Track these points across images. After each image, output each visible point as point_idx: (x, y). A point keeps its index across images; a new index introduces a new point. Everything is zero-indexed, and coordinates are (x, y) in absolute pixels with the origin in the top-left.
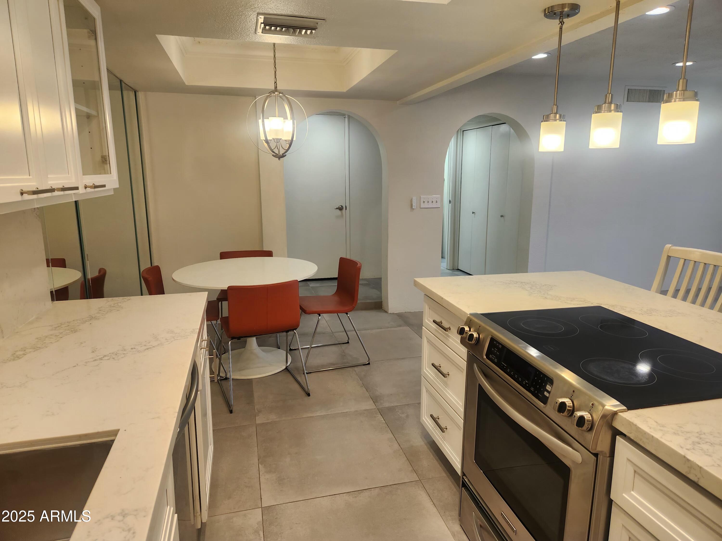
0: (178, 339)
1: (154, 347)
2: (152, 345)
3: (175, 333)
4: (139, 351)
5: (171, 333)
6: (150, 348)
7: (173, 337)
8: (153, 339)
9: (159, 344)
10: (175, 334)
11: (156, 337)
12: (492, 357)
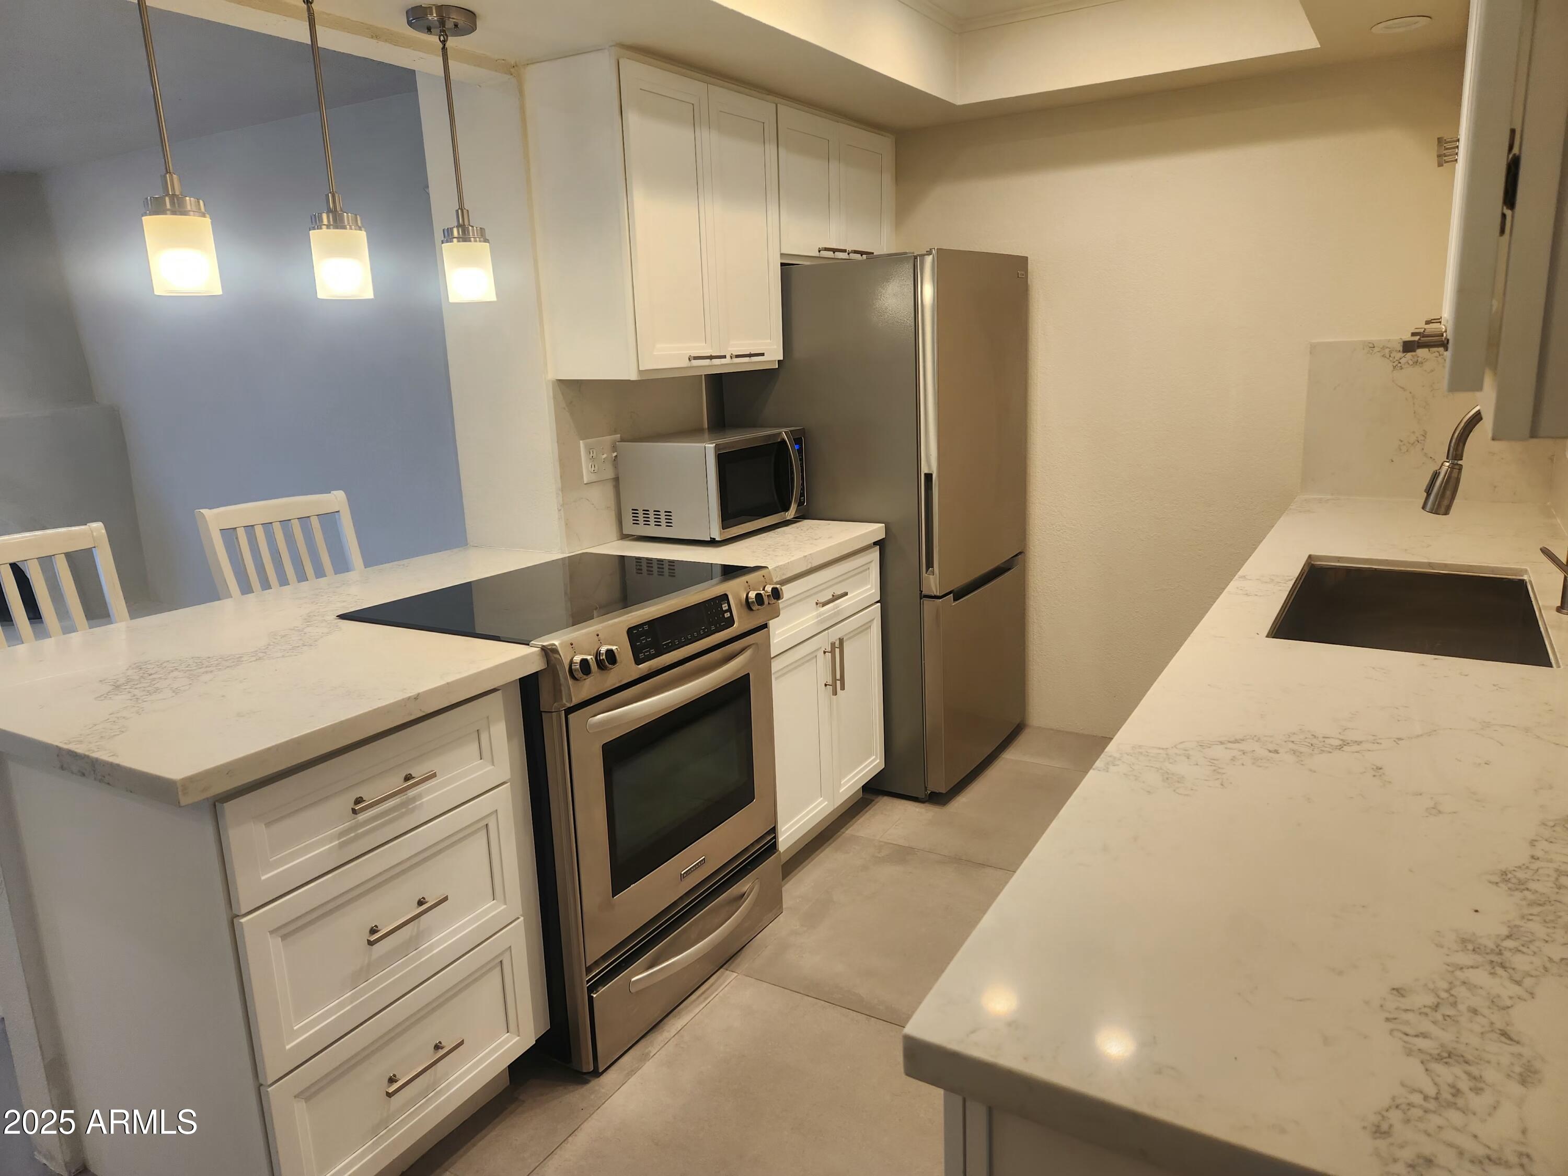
0: (1159, 748)
1: (1222, 743)
2: (1226, 748)
3: (1160, 771)
4: (1257, 741)
5: (1173, 774)
6: (1229, 742)
7: (1169, 759)
8: (1223, 768)
9: (1210, 747)
10: (1161, 769)
11: (1215, 770)
12: (644, 655)
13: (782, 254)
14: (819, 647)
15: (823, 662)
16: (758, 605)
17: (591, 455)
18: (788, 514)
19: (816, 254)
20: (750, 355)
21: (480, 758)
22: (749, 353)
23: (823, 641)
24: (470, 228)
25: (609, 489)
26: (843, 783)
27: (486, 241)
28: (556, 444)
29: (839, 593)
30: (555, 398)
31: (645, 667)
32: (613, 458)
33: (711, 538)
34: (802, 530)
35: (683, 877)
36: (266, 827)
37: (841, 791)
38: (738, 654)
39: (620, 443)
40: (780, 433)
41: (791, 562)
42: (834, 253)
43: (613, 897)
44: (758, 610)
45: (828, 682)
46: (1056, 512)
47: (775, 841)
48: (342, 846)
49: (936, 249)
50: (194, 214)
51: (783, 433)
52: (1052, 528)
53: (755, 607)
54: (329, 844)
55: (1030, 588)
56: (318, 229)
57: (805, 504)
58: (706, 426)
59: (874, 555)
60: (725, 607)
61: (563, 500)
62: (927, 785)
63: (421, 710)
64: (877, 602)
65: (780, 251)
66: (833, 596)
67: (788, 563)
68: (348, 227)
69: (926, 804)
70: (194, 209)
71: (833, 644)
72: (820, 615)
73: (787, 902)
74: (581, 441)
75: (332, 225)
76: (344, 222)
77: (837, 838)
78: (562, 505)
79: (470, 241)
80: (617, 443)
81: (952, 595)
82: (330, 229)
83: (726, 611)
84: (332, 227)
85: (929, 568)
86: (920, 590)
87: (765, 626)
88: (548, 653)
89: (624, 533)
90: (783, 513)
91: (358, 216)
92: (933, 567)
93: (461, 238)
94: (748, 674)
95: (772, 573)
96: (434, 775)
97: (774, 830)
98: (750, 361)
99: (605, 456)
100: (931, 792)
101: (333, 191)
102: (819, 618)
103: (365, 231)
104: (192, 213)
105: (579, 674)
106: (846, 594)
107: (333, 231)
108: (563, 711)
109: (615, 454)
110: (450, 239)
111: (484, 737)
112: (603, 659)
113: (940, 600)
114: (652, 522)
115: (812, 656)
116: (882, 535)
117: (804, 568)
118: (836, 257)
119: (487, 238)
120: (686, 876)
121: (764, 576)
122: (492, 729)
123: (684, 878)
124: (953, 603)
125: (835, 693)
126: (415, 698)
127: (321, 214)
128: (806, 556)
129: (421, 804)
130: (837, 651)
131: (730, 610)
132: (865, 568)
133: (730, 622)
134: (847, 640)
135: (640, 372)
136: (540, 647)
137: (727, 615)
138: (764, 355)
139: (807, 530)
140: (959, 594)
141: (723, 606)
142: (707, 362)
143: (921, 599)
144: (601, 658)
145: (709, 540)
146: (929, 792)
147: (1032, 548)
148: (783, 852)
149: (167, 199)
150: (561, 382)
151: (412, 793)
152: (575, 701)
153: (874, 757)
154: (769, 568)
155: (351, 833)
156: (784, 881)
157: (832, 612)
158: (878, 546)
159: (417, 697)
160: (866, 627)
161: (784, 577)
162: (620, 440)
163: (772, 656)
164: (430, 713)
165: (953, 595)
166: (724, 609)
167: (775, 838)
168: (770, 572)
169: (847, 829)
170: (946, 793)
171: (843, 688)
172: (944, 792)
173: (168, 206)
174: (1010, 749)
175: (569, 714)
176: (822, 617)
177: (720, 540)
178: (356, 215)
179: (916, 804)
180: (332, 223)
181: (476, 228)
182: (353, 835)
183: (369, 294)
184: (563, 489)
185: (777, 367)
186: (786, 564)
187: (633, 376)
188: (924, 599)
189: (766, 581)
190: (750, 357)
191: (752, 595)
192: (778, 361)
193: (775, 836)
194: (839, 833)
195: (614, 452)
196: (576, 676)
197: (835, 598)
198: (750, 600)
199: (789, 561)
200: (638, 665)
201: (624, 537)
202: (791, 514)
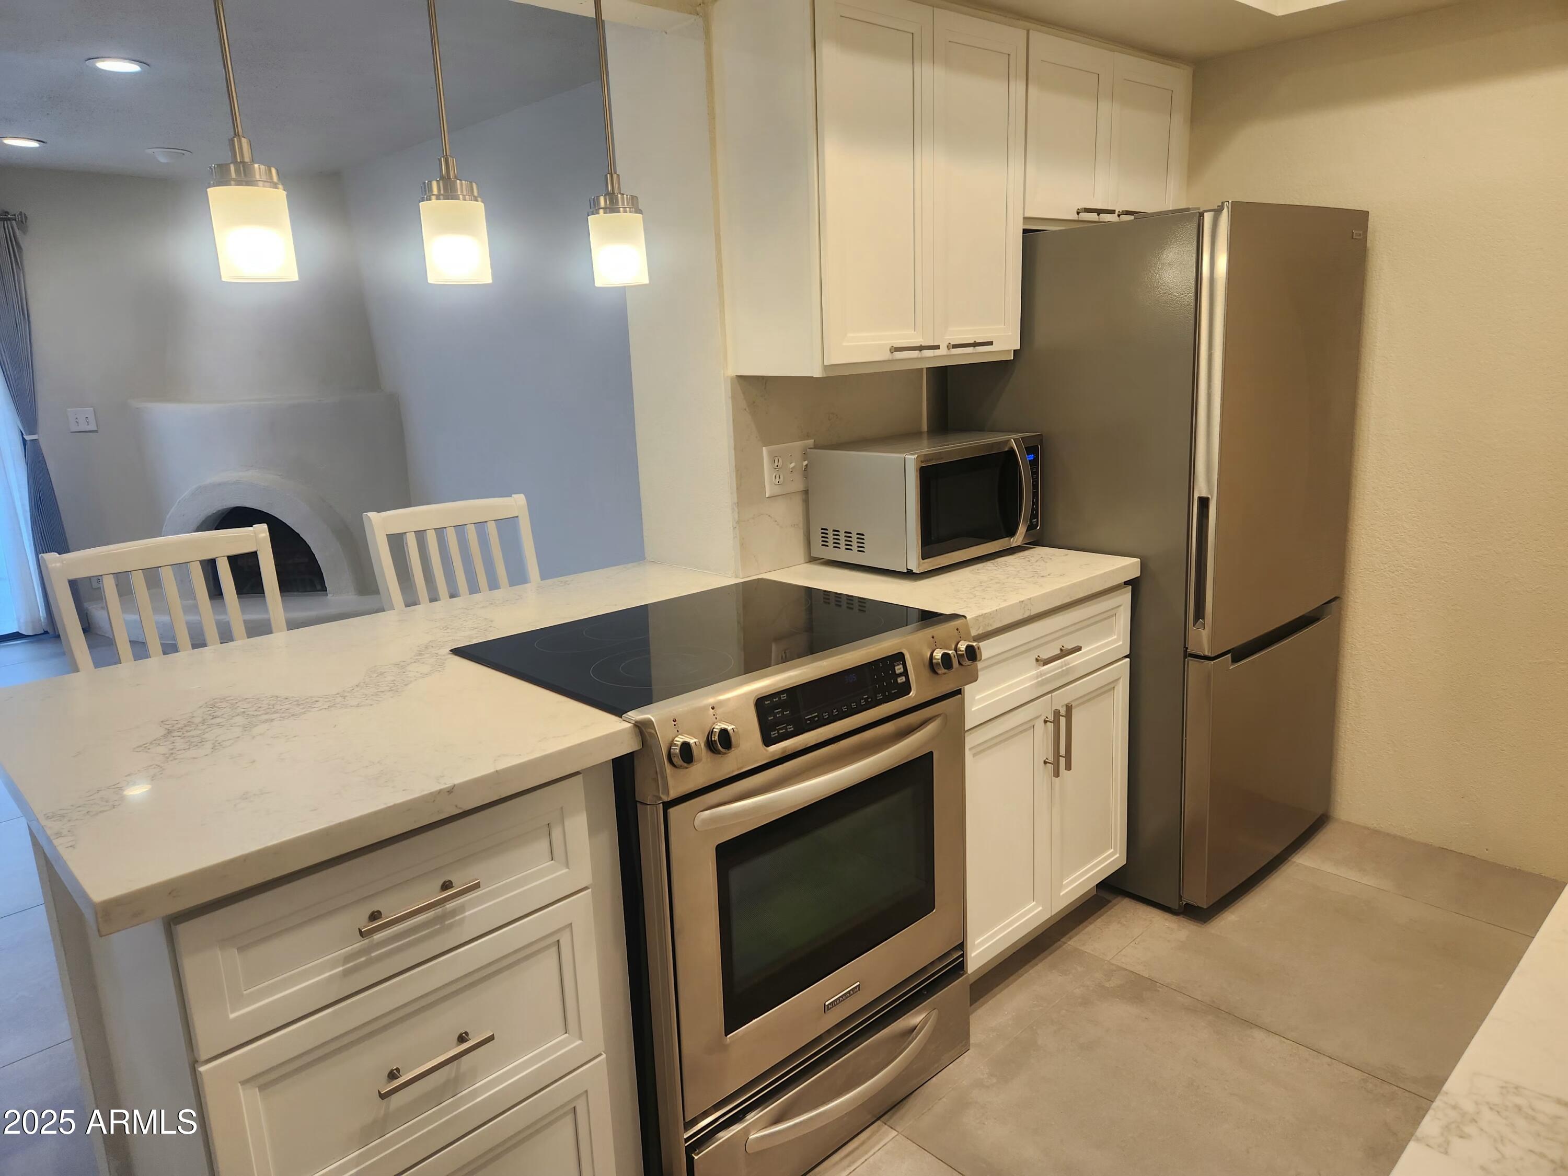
12: (778, 732)
13: (1025, 218)
14: (1040, 714)
15: (1042, 737)
16: (945, 669)
17: (776, 464)
18: (1013, 540)
19: (1074, 216)
20: (975, 345)
21: (551, 859)
22: (972, 342)
23: (1043, 708)
24: (619, 196)
25: (797, 505)
26: (1066, 884)
27: (638, 211)
28: (733, 452)
29: (1069, 646)
30: (733, 397)
31: (777, 749)
32: (804, 467)
33: (907, 569)
34: (1029, 561)
35: (826, 1008)
36: (238, 952)
37: (1061, 894)
38: (917, 728)
39: (812, 450)
40: (1009, 440)
41: (1000, 608)
42: (1098, 215)
43: (726, 1036)
44: (944, 674)
45: (1050, 759)
46: (1390, 548)
47: (963, 960)
48: (346, 973)
49: (1230, 201)
50: (263, 185)
51: (1012, 440)
52: (1383, 568)
53: (942, 670)
54: (330, 971)
55: (1346, 644)
56: (427, 200)
57: (1038, 528)
58: (925, 427)
59: (1125, 598)
60: (899, 669)
61: (739, 517)
62: (1183, 893)
63: (456, 806)
64: (1126, 657)
65: (1024, 214)
66: (1061, 650)
67: (996, 610)
68: (461, 196)
69: (1181, 918)
70: (264, 178)
71: (1057, 714)
72: (1041, 675)
73: (977, 1034)
74: (764, 448)
75: (442, 195)
76: (456, 191)
77: (1055, 951)
78: (738, 522)
79: (619, 212)
80: (808, 450)
81: (1229, 655)
82: (440, 199)
83: (900, 675)
84: (441, 197)
85: (1199, 619)
86: (1185, 647)
87: (959, 692)
88: (643, 730)
89: (812, 555)
90: (1007, 538)
91: (474, 184)
92: (1203, 618)
93: (609, 208)
94: (932, 753)
95: (970, 624)
96: (477, 886)
97: (961, 946)
98: (974, 352)
99: (793, 465)
100: (1186, 903)
101: (447, 155)
102: (1040, 679)
103: (482, 202)
104: (260, 183)
105: (678, 760)
106: (1079, 649)
107: (443, 202)
108: (661, 805)
109: (805, 463)
110: (596, 210)
111: (556, 833)
112: (715, 740)
113: (1212, 663)
114: (842, 546)
115: (1029, 726)
116: (1136, 573)
117: (1019, 617)
118: (1101, 220)
119: (640, 208)
120: (831, 1008)
121: (957, 629)
122: (566, 823)
123: (828, 1009)
124: (1232, 665)
125: (1057, 774)
126: (448, 792)
127: (431, 182)
128: (1022, 601)
129: (463, 920)
130: (1063, 721)
131: (905, 673)
132: (1111, 614)
133: (905, 689)
134: (1076, 706)
135: (826, 368)
136: (633, 722)
137: (901, 680)
138: (992, 344)
139: (1037, 561)
140: (1239, 654)
141: (896, 668)
142: (915, 354)
143: (1185, 657)
144: (713, 739)
145: (906, 571)
146: (1185, 903)
147: (1353, 592)
148: (972, 973)
149: (232, 168)
150: (741, 378)
151: (450, 906)
152: (674, 794)
153: (1112, 850)
154: (968, 617)
155: (361, 957)
156: (973, 1006)
157: (1060, 670)
158: (1131, 587)
159: (451, 791)
160: (1109, 687)
161: (990, 629)
162: (812, 446)
163: (966, 729)
164: (468, 810)
165: (1232, 656)
166: (897, 672)
167: (963, 957)
168: (967, 625)
169: (1070, 938)
170: (1208, 908)
171: (1068, 767)
172: (1205, 907)
173: (233, 175)
174: (1304, 850)
175: (669, 809)
176: (1044, 677)
177: (918, 572)
178: (471, 182)
179: (1167, 916)
180: (442, 192)
181: (627, 195)
182: (363, 959)
183: (487, 279)
184: (739, 504)
185: (1012, 359)
186: (993, 611)
187: (817, 373)
188: (1190, 658)
189: (961, 634)
190: (974, 347)
191: (938, 654)
192: (1014, 350)
193: (963, 954)
194: (1059, 943)
195: (805, 461)
196: (675, 763)
197: (1064, 653)
198: (934, 661)
199: (998, 608)
200: (768, 746)
201: (812, 560)
202: (1018, 539)
